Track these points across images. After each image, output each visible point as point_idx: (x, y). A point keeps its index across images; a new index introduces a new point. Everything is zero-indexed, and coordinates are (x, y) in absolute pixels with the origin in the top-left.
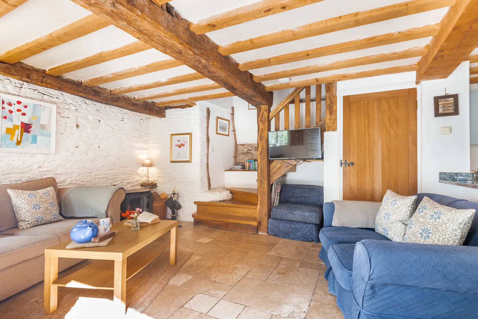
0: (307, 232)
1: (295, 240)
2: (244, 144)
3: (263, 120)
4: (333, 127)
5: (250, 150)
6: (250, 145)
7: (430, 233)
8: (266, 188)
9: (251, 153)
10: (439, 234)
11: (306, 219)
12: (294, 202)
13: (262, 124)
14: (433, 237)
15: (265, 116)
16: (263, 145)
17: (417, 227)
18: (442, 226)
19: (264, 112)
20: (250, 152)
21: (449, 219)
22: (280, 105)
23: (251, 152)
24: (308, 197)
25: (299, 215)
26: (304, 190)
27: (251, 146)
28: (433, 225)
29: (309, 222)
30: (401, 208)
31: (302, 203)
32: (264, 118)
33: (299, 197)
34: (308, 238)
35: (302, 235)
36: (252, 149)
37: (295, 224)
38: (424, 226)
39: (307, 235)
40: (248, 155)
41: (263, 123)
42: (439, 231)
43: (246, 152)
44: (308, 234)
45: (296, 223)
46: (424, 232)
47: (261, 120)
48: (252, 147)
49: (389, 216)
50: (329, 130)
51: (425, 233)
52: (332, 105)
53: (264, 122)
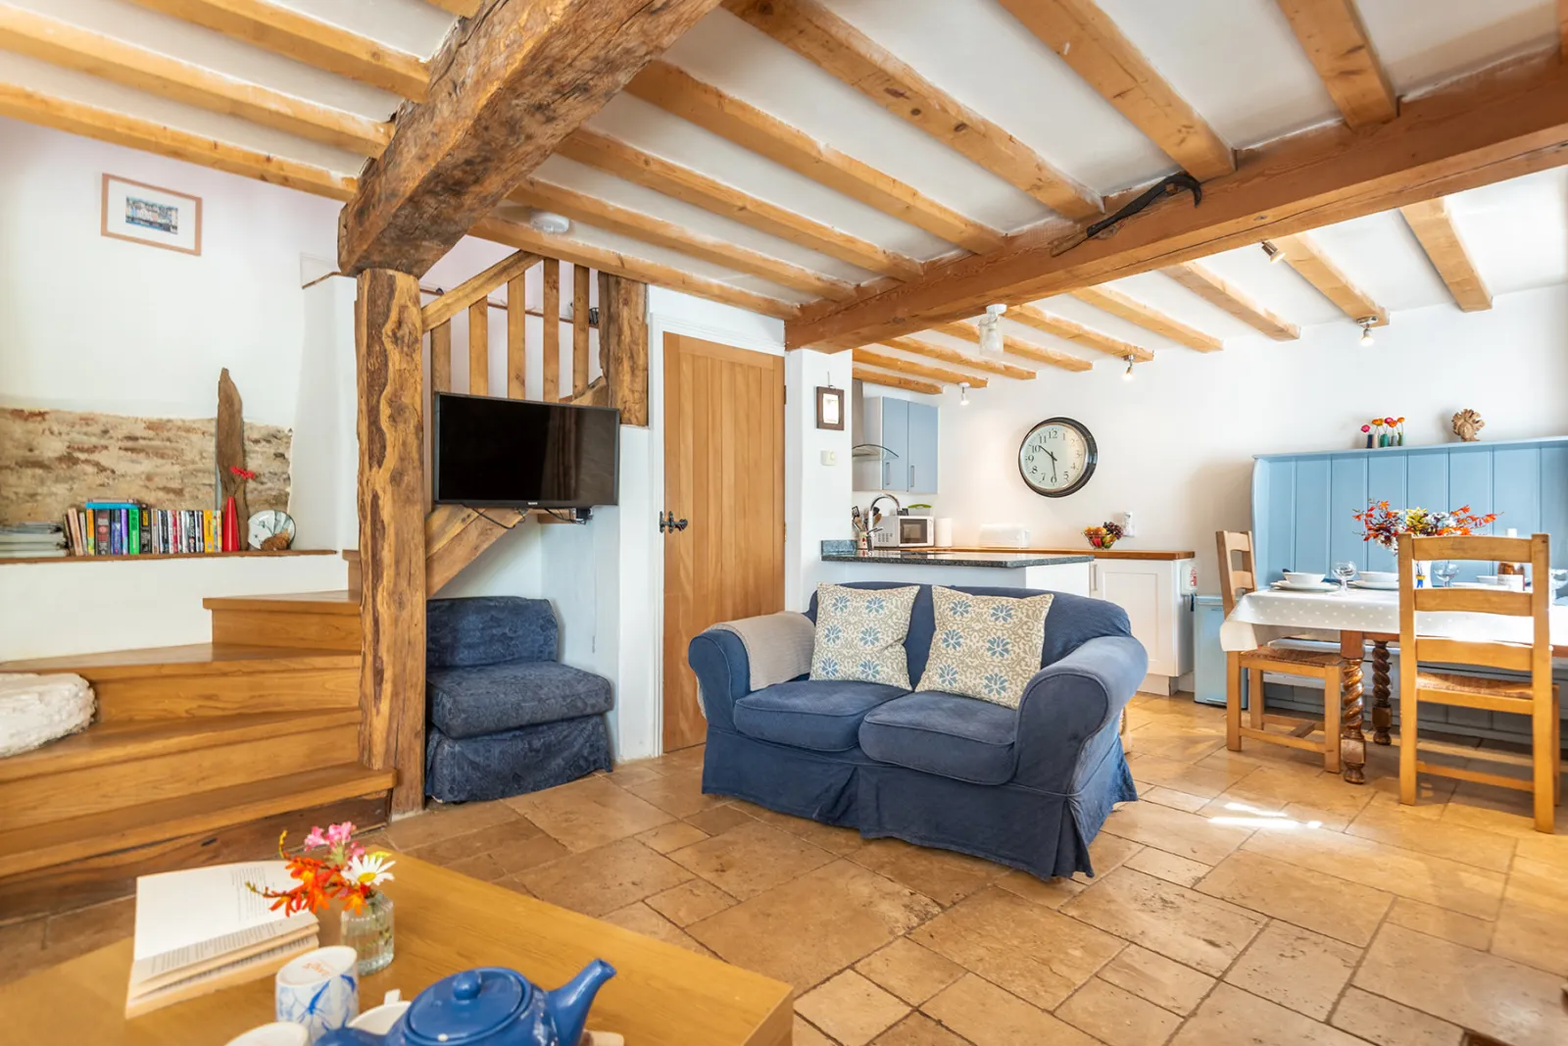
0: (583, 745)
1: (546, 787)
2: (42, 414)
3: (403, 337)
4: (638, 414)
5: (93, 449)
6: (87, 420)
7: (1008, 643)
8: (420, 625)
9: (97, 464)
10: (1023, 641)
11: (580, 704)
12: (466, 663)
13: (402, 351)
14: (1016, 649)
15: (414, 325)
16: (404, 444)
17: (974, 641)
18: (1021, 628)
19: (409, 304)
20: (87, 461)
21: (1027, 614)
22: (460, 294)
23: (96, 457)
24: (512, 639)
25: (561, 699)
26: (492, 616)
27: (96, 429)
28: (1006, 629)
29: (589, 711)
30: (898, 614)
31: (496, 660)
32: (407, 331)
33: (479, 645)
34: (585, 767)
35: (567, 763)
36: (103, 442)
37: (542, 732)
38: (989, 634)
39: (583, 757)
40: (69, 473)
41: (405, 349)
42: (1020, 636)
43: (60, 459)
44: (585, 753)
45: (545, 727)
46: (995, 645)
47: (394, 334)
48: (105, 432)
49: (875, 634)
50: (629, 422)
51: (998, 646)
52: (635, 347)
53: (408, 347)
